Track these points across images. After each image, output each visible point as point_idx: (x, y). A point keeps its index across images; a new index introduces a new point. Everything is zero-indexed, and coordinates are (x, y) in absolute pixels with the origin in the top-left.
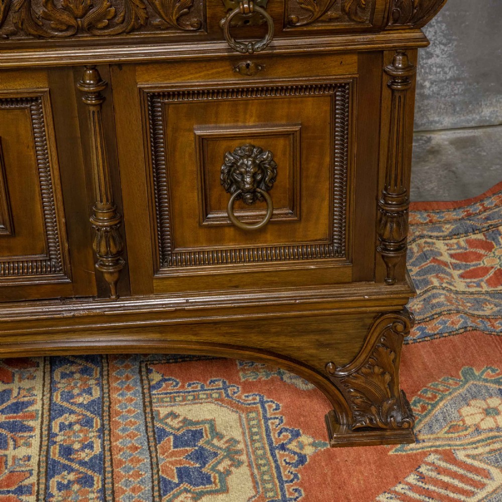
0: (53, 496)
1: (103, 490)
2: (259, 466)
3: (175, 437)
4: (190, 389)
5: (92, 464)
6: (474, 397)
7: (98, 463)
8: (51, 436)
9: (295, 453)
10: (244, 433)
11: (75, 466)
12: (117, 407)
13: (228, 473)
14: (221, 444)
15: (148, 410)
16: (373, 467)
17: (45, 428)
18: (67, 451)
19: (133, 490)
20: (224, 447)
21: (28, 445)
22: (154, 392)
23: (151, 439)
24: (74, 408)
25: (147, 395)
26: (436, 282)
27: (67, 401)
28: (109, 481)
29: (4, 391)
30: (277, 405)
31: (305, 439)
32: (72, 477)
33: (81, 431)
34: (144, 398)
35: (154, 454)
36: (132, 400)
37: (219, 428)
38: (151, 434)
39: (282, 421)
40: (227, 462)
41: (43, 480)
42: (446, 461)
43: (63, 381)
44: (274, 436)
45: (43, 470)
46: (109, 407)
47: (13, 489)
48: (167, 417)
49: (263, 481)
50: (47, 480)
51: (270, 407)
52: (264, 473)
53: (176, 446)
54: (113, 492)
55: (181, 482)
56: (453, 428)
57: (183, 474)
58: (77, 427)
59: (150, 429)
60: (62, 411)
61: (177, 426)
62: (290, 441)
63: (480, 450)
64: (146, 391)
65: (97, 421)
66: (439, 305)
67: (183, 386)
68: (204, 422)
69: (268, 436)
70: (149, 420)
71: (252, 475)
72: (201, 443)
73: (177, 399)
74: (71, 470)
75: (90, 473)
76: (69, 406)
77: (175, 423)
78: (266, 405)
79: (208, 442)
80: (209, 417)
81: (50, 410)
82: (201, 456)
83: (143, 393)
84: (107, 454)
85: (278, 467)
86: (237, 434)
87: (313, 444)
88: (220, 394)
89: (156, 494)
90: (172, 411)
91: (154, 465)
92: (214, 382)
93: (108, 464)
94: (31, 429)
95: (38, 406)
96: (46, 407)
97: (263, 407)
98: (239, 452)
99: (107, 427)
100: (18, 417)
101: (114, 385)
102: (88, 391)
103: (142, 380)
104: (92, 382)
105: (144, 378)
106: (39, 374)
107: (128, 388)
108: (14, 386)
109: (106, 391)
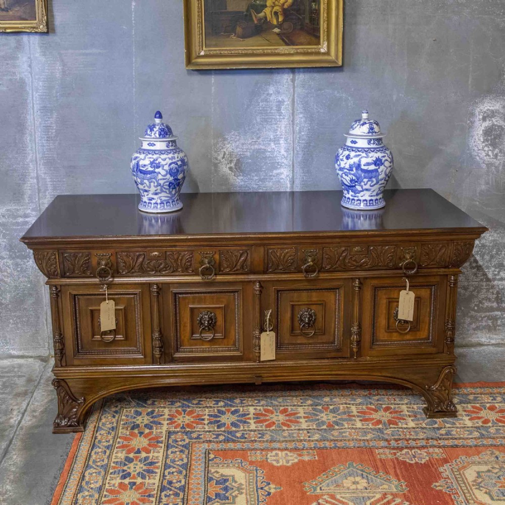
0: (162, 499)
1: (183, 499)
2: (250, 495)
3: (216, 480)
4: (226, 462)
5: (179, 489)
6: (350, 476)
7: (183, 489)
8: (164, 476)
9: (267, 491)
10: (246, 482)
11: (173, 489)
12: (193, 467)
13: (236, 496)
14: (236, 485)
15: (207, 469)
16: (299, 499)
17: (162, 473)
18: (170, 483)
19: (196, 500)
20: (237, 486)
21: (155, 479)
22: (210, 462)
23: (206, 481)
25: (207, 463)
26: (346, 426)
27: (173, 463)
28: (186, 495)
29: (146, 457)
30: (263, 471)
31: (272, 486)
32: (171, 493)
33: (177, 475)
34: (205, 464)
35: (206, 487)
36: (200, 465)
37: (237, 479)
38: (206, 479)
39: (263, 478)
40: (237, 492)
41: (159, 493)
42: (331, 498)
43: (172, 455)
44: (259, 484)
45: (159, 489)
46: (190, 467)
47: (147, 495)
48: (214, 473)
49: (251, 501)
50: (161, 493)
51: (260, 472)
52: (252, 498)
53: (216, 484)
54: (187, 500)
55: (216, 498)
56: (338, 486)
57: (217, 495)
58: (175, 474)
59: (206, 477)
60: (170, 467)
61: (218, 477)
62: (266, 486)
63: (348, 495)
64: (207, 461)
65: (184, 472)
66: (346, 437)
67: (223, 461)
68: (230, 476)
69: (256, 483)
70: (206, 473)
71: (247, 498)
72: (227, 484)
73: (220, 466)
74: (171, 490)
75: (178, 492)
76: (173, 465)
77: (217, 475)
78: (258, 471)
79: (230, 484)
80: (233, 474)
81: (165, 466)
82: (226, 489)
83: (205, 462)
84: (187, 485)
85: (258, 496)
86: (243, 482)
87: (275, 488)
88: (239, 465)
89: (205, 502)
90: (217, 470)
91: (206, 491)
92: (237, 460)
93: (187, 489)
94: (156, 473)
95: (160, 464)
96: (163, 465)
97: (257, 472)
98: (242, 489)
99: (188, 475)
100: (151, 468)
101: (194, 458)
102: (182, 460)
103: (205, 457)
104: (184, 456)
105: (207, 456)
106: (162, 451)
107: (199, 460)
108: (151, 455)
109: (190, 460)
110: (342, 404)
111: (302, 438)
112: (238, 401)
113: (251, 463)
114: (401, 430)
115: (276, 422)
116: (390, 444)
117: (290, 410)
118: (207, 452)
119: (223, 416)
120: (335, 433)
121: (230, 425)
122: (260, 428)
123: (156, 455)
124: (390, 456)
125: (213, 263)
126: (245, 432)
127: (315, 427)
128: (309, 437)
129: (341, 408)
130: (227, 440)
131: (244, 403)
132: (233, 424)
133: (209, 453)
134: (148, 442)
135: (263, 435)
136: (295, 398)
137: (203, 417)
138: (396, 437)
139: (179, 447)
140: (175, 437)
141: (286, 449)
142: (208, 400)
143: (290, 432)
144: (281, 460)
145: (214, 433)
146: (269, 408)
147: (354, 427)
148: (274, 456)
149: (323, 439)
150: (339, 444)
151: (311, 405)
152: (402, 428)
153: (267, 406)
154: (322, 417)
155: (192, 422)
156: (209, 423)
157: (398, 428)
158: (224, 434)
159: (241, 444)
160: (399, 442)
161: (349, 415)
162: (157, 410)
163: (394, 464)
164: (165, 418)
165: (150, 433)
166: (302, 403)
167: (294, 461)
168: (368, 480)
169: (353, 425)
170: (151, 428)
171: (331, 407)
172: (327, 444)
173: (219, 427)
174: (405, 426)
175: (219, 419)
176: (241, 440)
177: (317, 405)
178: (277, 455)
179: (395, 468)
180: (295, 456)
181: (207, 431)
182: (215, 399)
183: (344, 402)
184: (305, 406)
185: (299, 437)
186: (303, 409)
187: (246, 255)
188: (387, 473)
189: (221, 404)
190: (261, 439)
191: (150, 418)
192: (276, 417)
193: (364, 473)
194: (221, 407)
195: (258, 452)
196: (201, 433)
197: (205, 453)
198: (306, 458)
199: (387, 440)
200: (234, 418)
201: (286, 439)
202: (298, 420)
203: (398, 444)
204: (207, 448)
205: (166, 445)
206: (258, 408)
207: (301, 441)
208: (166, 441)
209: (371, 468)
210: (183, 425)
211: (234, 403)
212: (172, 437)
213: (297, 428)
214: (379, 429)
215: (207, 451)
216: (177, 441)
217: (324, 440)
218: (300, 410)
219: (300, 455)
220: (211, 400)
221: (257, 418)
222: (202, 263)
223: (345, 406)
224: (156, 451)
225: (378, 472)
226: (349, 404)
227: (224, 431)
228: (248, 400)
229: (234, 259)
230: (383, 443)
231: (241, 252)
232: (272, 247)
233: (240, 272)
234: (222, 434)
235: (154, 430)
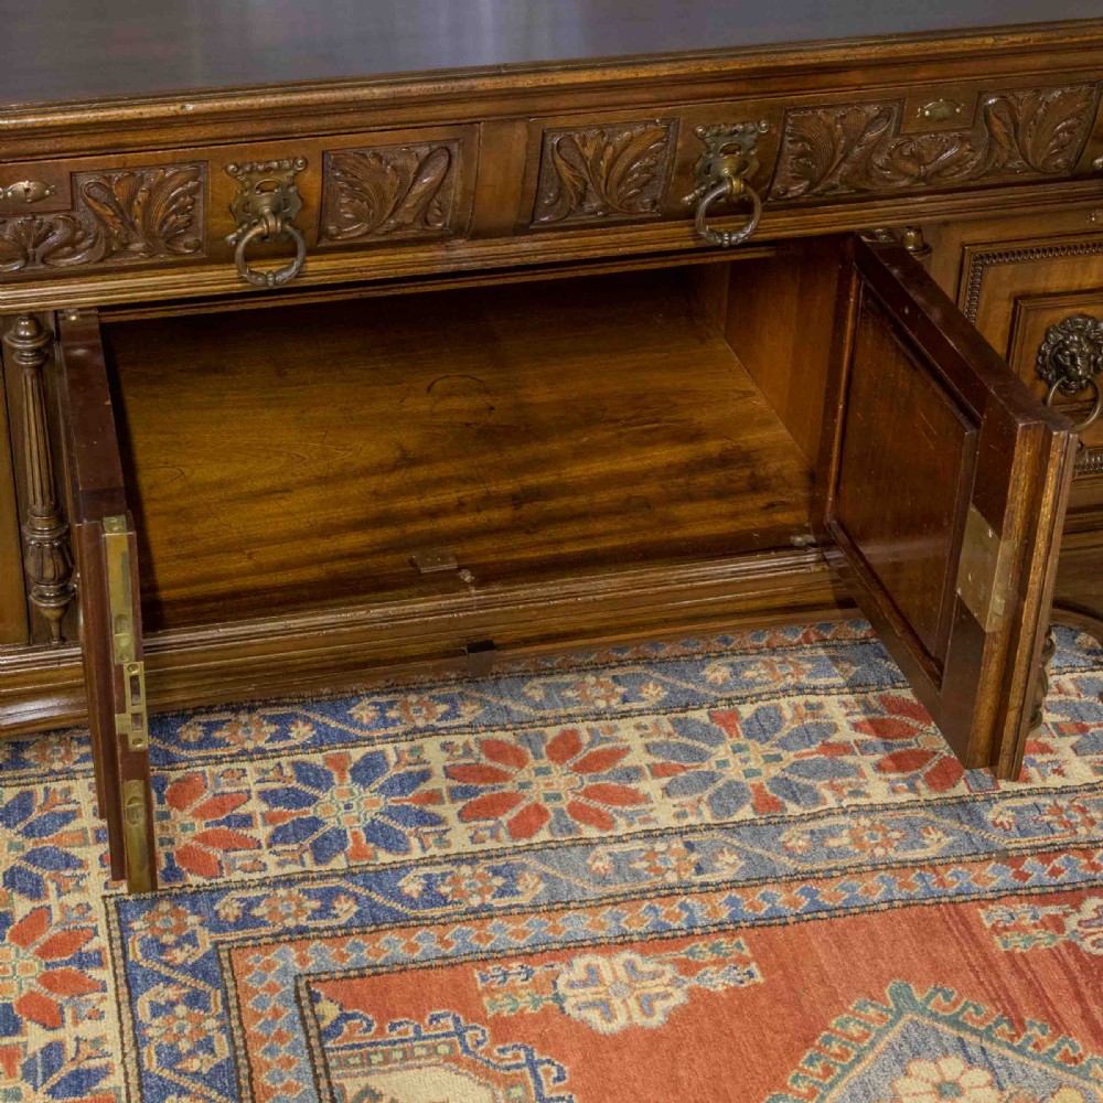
4: (395, 1036)
6: (916, 1054)
12: (264, 1080)
15: (323, 1084)
22: (329, 1044)
24: (185, 1082)
25: (317, 1052)
26: (831, 800)
27: (170, 1066)
29: (50, 1046)
30: (560, 1070)
34: (312, 1058)
36: (290, 1063)
43: (156, 1022)
48: (360, 1097)
51: (547, 1072)
60: (164, 1089)
64: (314, 1042)
66: (841, 852)
67: (381, 1030)
73: (376, 1059)
76: (175, 1077)
78: (540, 1070)
80: (438, 1098)
81: (140, 1087)
83: (309, 1046)
88: (451, 1045)
90: (367, 1086)
92: (435, 1018)
95: (117, 1080)
96: (133, 1080)
97: (535, 1074)
101: (253, 1029)
102: (207, 1046)
103: (303, 1019)
104: (211, 1024)
105: (307, 1012)
106: (109, 1007)
107: (280, 1037)
108: (66, 1034)
109: (239, 1042)
110: (785, 692)
111: (672, 878)
112: (364, 712)
113: (502, 1029)
114: (1048, 801)
115: (548, 806)
116: (1025, 876)
117: (585, 738)
118: (304, 994)
119: (325, 797)
120: (796, 838)
121: (363, 836)
122: (490, 844)
123: (88, 1029)
124: (1045, 940)
125: (292, 211)
126: (436, 870)
127: (708, 818)
128: (699, 870)
129: (788, 713)
130: (372, 921)
131: (394, 722)
132: (379, 834)
133: (314, 999)
134: (38, 967)
135: (511, 874)
136: (591, 679)
137: (242, 810)
138: (1040, 840)
139: (182, 978)
140: (152, 927)
141: (624, 942)
142: (244, 718)
143: (617, 848)
144: (616, 1002)
145: (306, 885)
146: (500, 735)
147: (862, 801)
148: (585, 984)
149: (758, 877)
150: (829, 894)
151: (665, 707)
152: (1045, 792)
153: (489, 727)
154: (723, 764)
155: (204, 838)
156: (273, 840)
157: (1030, 792)
158: (352, 888)
159: (433, 931)
160: (1056, 863)
161: (827, 747)
162: (39, 789)
163: (1073, 981)
164: (84, 831)
165: (40, 917)
166: (625, 700)
167: (672, 1002)
168: (992, 1069)
169: (856, 793)
170: (36, 891)
171: (746, 711)
172: (781, 898)
173: (321, 852)
174: (1055, 781)
175: (310, 812)
176: (428, 912)
177: (686, 708)
178: (593, 975)
179: (1079, 997)
180: (670, 971)
181: (277, 882)
182: (269, 712)
183: (790, 680)
184: (641, 713)
185: (658, 871)
186: (638, 727)
187: (443, 162)
188: (1057, 1026)
189: (301, 732)
190: (506, 901)
191: (19, 838)
192: (541, 779)
193: (968, 1037)
194: (304, 746)
195: (515, 965)
196: (253, 894)
197: (298, 999)
198: (718, 981)
199: (1005, 857)
200: (375, 803)
201: (611, 889)
202: (633, 786)
203: (1055, 872)
204: (297, 968)
205: (120, 971)
206: (458, 740)
207: (670, 892)
208: (118, 953)
209: (986, 1008)
210: (168, 856)
211: (354, 725)
212: (137, 925)
213: (637, 827)
214: (961, 802)
215: (302, 984)
216: (163, 948)
217: (763, 881)
218: (627, 732)
219: (688, 968)
220: (256, 717)
221: (466, 793)
222: (245, 214)
223: (800, 700)
224: (86, 1011)
225: (1018, 1024)
226: (814, 690)
227: (348, 874)
228: (405, 706)
229: (390, 182)
230: (996, 876)
231: (424, 151)
232: (562, 122)
233: (411, 233)
234: (346, 892)
235: (52, 900)
